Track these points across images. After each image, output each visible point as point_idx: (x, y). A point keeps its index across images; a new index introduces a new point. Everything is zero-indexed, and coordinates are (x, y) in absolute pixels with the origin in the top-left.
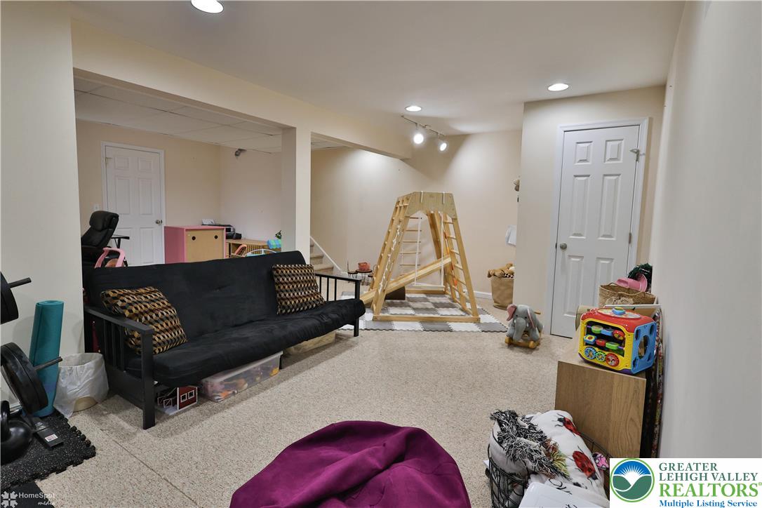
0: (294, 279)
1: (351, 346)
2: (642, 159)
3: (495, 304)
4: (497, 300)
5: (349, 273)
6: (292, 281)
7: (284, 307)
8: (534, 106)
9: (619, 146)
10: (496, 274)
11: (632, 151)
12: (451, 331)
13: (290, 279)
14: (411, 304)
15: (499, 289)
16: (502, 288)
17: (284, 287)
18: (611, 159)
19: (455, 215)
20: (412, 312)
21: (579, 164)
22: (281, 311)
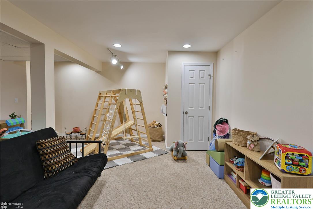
0: (55, 148)
1: (104, 185)
2: (212, 78)
3: (151, 140)
4: (152, 138)
5: (66, 134)
6: (54, 151)
7: (50, 172)
8: (172, 53)
9: (204, 73)
10: (151, 126)
11: (208, 75)
12: (146, 158)
13: (52, 149)
14: (113, 147)
15: (153, 133)
16: (155, 132)
17: (49, 156)
18: (201, 78)
19: (142, 101)
20: (118, 152)
21: (191, 79)
22: (48, 175)
